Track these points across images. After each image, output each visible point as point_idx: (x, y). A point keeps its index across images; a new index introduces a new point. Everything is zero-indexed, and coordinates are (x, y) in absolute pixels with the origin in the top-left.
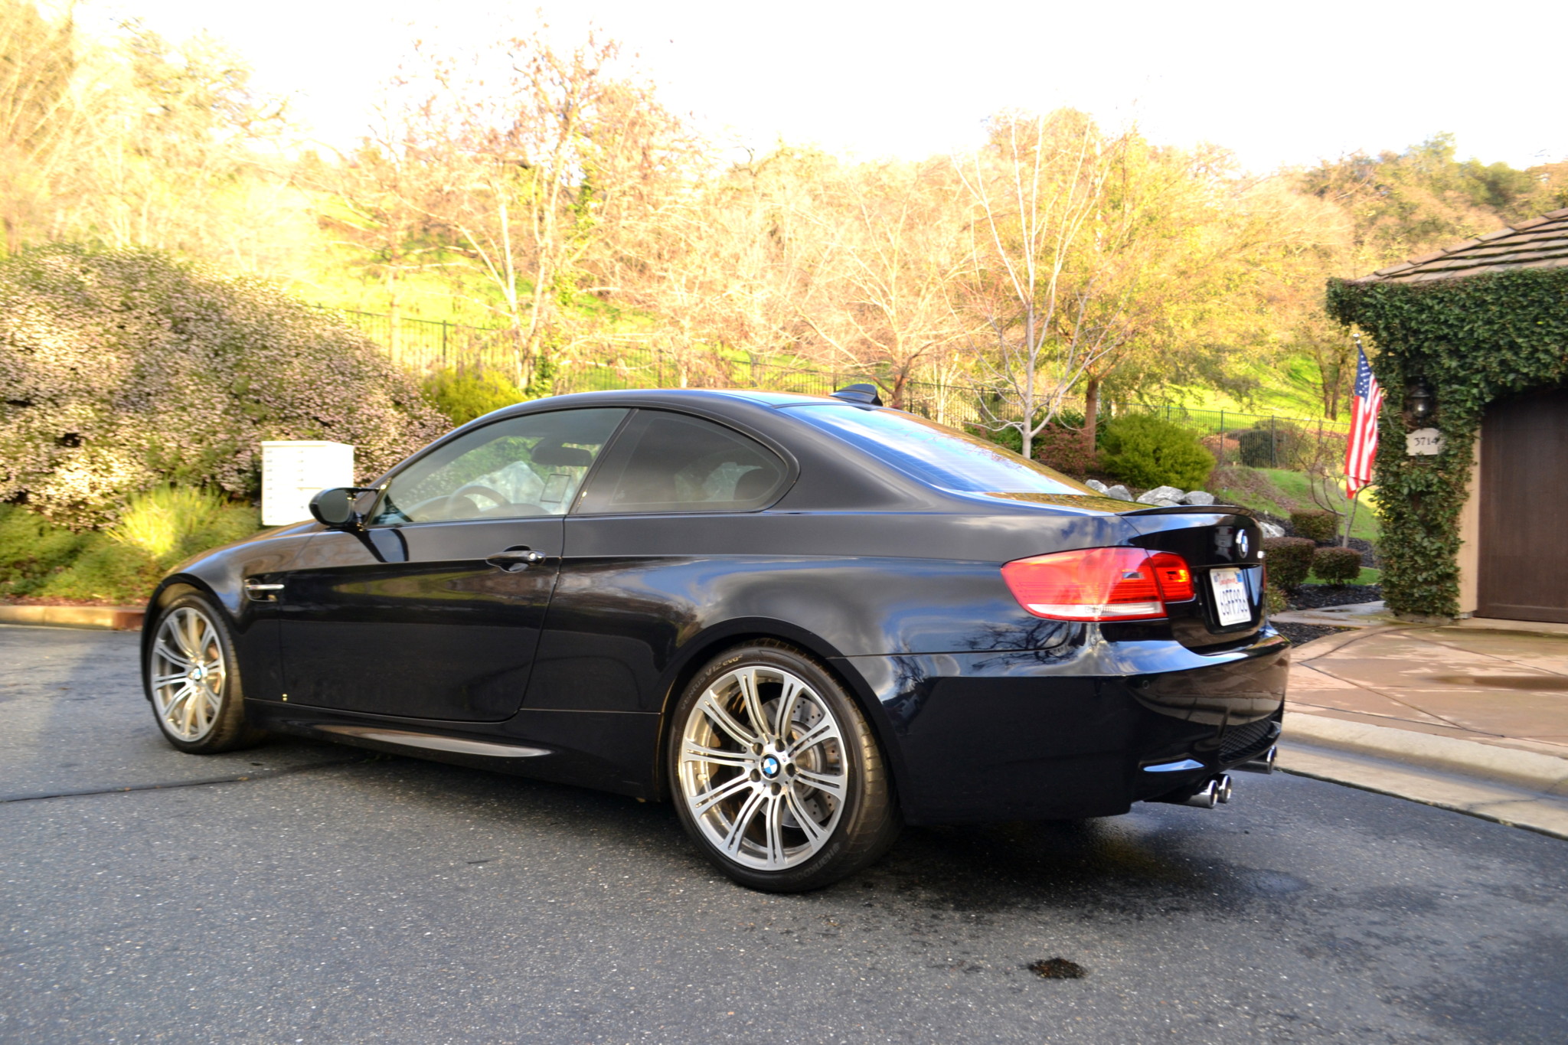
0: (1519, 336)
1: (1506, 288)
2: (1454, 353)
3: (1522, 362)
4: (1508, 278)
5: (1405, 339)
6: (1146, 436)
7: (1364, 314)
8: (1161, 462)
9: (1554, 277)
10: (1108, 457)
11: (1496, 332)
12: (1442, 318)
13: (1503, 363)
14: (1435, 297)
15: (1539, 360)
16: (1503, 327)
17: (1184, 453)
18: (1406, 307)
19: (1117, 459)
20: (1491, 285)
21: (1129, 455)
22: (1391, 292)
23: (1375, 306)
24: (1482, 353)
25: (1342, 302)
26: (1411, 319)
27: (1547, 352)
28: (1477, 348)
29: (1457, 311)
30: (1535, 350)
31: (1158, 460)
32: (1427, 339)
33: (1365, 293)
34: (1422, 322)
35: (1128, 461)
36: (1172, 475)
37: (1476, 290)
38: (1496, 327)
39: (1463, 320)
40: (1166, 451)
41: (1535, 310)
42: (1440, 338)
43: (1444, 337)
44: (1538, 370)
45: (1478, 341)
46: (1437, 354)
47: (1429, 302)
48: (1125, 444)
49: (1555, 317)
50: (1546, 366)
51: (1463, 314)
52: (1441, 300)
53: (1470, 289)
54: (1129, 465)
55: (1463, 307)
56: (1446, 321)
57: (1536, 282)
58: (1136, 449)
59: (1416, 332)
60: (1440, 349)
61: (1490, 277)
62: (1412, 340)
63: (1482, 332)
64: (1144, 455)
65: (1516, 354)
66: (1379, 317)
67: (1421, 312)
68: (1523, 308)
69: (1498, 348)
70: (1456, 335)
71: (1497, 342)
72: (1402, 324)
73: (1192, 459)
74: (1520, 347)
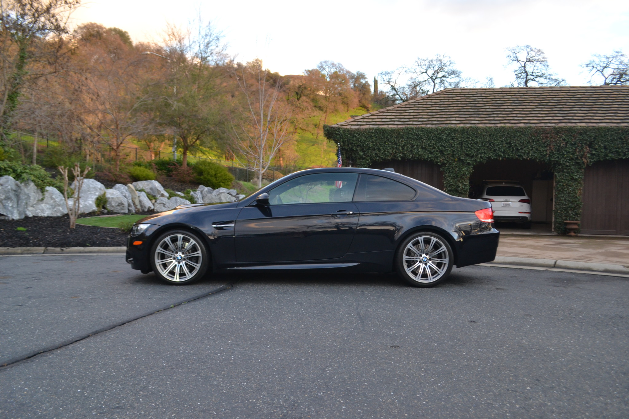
0: (381, 147)
1: (377, 133)
2: (362, 150)
3: (381, 154)
4: (378, 130)
5: (348, 145)
6: (212, 169)
7: (336, 137)
8: (217, 179)
9: (391, 131)
10: (198, 177)
11: (374, 145)
12: (360, 140)
13: (376, 154)
14: (357, 133)
15: (386, 154)
16: (376, 144)
17: (225, 176)
18: (349, 136)
19: (202, 177)
20: (373, 131)
21: (206, 176)
22: (345, 130)
23: (339, 135)
24: (370, 151)
25: (329, 132)
26: (350, 140)
27: (388, 152)
28: (369, 149)
29: (364, 138)
30: (385, 151)
31: (216, 178)
32: (354, 146)
33: (336, 130)
34: (354, 141)
35: (205, 178)
36: (221, 183)
37: (369, 132)
38: (374, 143)
39: (365, 141)
40: (219, 175)
41: (385, 140)
42: (358, 146)
43: (360, 146)
44: (385, 157)
45: (369, 147)
46: (357, 150)
47: (356, 135)
48: (205, 172)
49: (391, 142)
50: (388, 156)
51: (365, 139)
52: (359, 135)
53: (367, 132)
54: (206, 180)
55: (366, 137)
56: (360, 141)
57: (386, 131)
58: (208, 174)
59: (351, 143)
60: (358, 149)
61: (373, 129)
62: (350, 145)
63: (370, 145)
64: (211, 176)
65: (379, 152)
66: (341, 138)
67: (353, 137)
68: (382, 139)
69: (374, 150)
70: (363, 145)
71: (374, 148)
72: (347, 141)
73: (227, 178)
74: (381, 150)
